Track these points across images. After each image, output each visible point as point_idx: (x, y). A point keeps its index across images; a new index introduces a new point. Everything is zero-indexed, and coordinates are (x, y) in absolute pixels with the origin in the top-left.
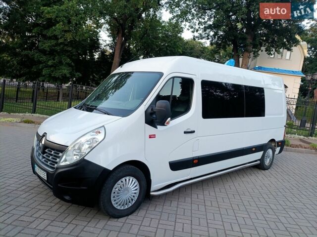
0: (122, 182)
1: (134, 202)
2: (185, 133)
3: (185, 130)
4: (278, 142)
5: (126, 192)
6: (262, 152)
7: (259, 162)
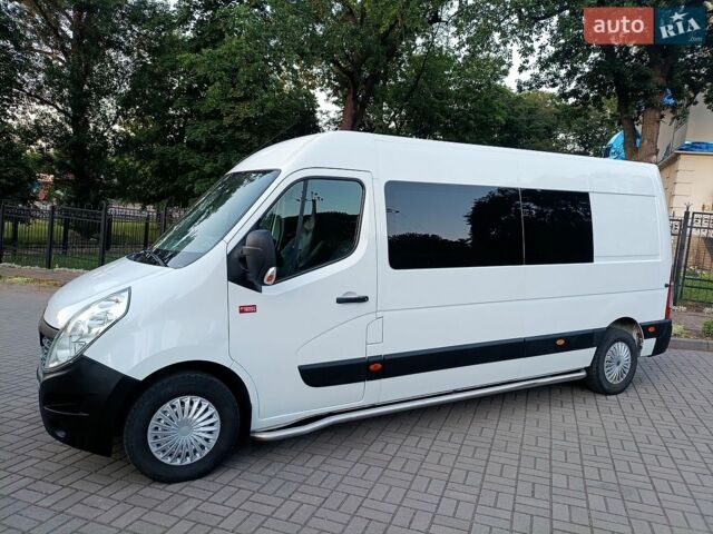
0: (173, 407)
1: (207, 451)
2: (340, 301)
3: (340, 296)
4: (645, 327)
5: (185, 428)
6: (593, 350)
7: (583, 374)
